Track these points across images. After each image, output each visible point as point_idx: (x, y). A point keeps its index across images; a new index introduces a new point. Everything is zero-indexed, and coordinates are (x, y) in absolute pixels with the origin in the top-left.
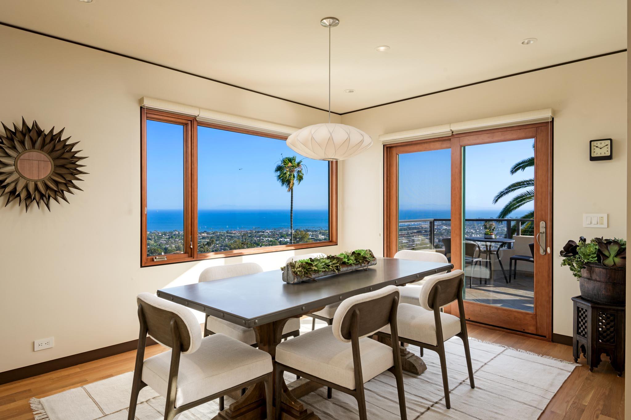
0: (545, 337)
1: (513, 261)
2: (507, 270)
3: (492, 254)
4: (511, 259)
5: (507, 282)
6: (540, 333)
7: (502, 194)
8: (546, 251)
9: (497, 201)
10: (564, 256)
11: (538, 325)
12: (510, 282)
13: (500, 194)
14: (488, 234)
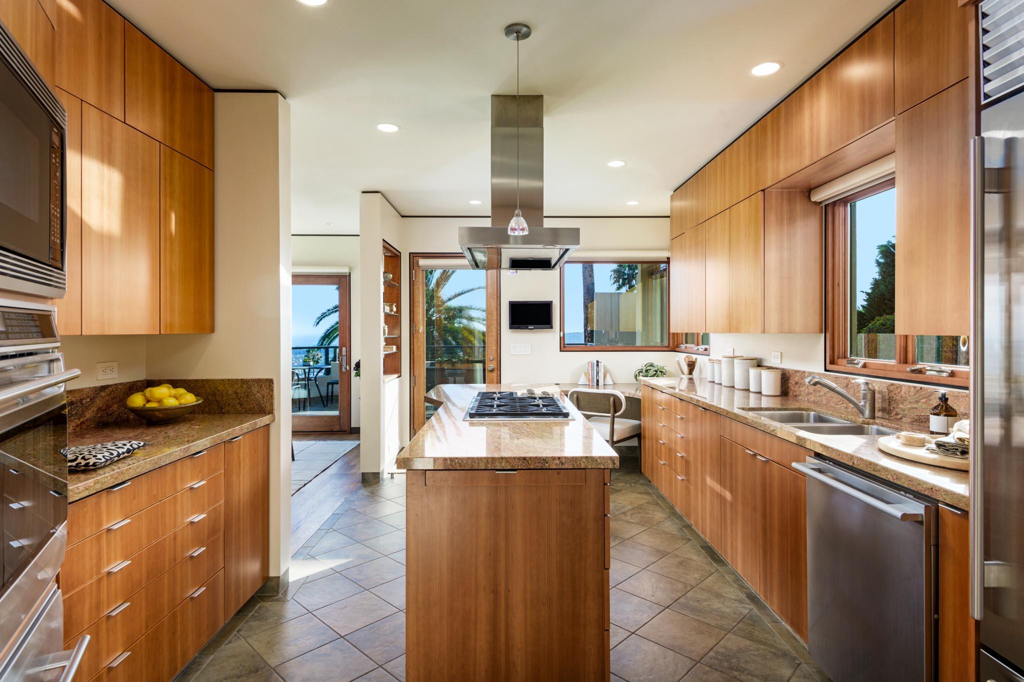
0: (346, 431)
1: (330, 386)
2: (325, 397)
3: (311, 380)
4: (328, 384)
5: (324, 406)
6: (342, 430)
7: (325, 315)
8: (346, 369)
9: (318, 323)
10: (356, 370)
11: (342, 423)
12: (327, 406)
13: (322, 315)
14: (306, 361)
